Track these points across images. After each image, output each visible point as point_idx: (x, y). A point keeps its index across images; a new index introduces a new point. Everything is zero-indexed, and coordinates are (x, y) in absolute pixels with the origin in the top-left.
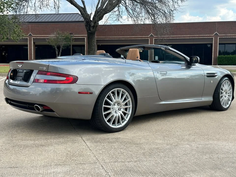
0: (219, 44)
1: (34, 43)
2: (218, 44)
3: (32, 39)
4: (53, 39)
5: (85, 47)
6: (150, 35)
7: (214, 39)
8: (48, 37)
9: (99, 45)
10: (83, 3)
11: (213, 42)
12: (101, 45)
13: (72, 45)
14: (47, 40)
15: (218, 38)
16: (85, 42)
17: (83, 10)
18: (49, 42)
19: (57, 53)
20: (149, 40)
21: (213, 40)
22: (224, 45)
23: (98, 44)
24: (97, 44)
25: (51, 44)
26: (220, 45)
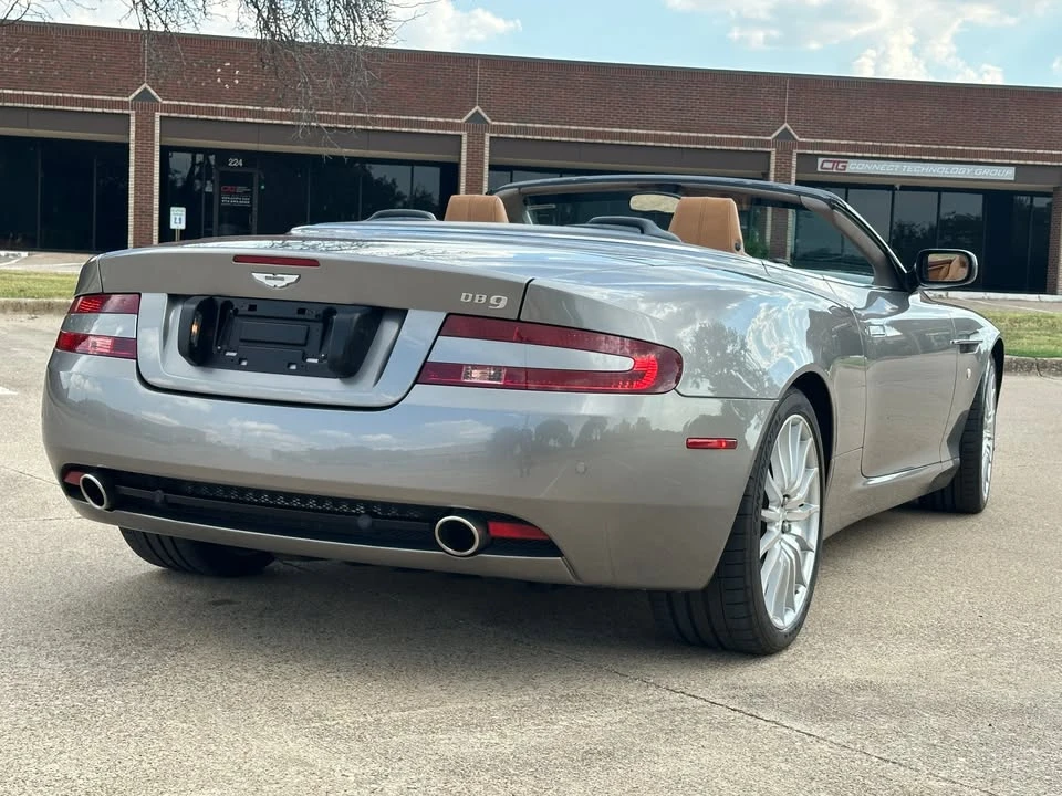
0: (492, 168)
2: (486, 167)
6: (139, 91)
7: (465, 139)
11: (464, 153)
15: (483, 137)
20: (133, 119)
21: (464, 146)
22: (509, 174)
26: (495, 173)
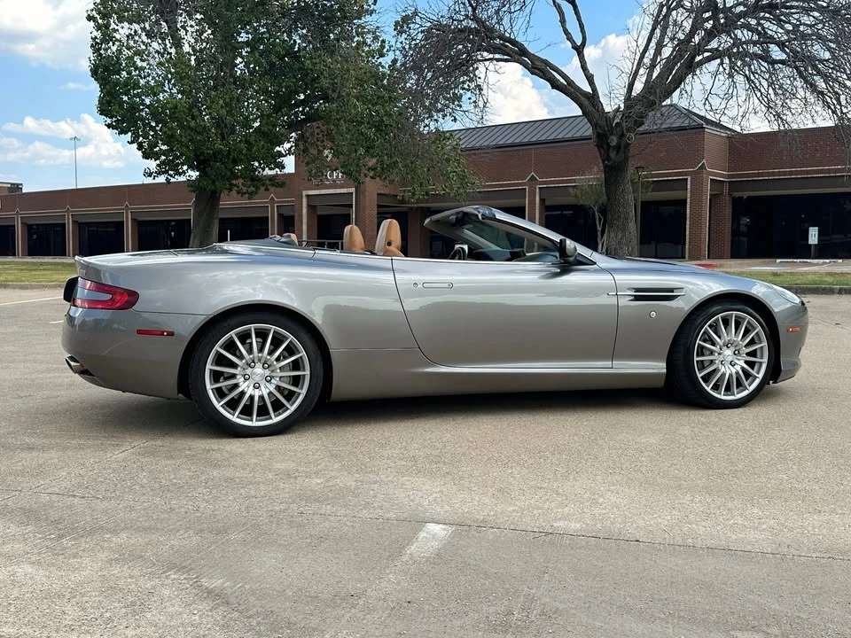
1: (542, 201)
3: (537, 191)
4: (586, 187)
5: (688, 206)
8: (574, 181)
9: (742, 197)
10: (590, 79)
12: (749, 197)
13: (642, 202)
14: (571, 190)
16: (689, 191)
17: (588, 101)
18: (576, 196)
19: (599, 229)
23: (736, 194)
24: (730, 195)
25: (581, 202)
